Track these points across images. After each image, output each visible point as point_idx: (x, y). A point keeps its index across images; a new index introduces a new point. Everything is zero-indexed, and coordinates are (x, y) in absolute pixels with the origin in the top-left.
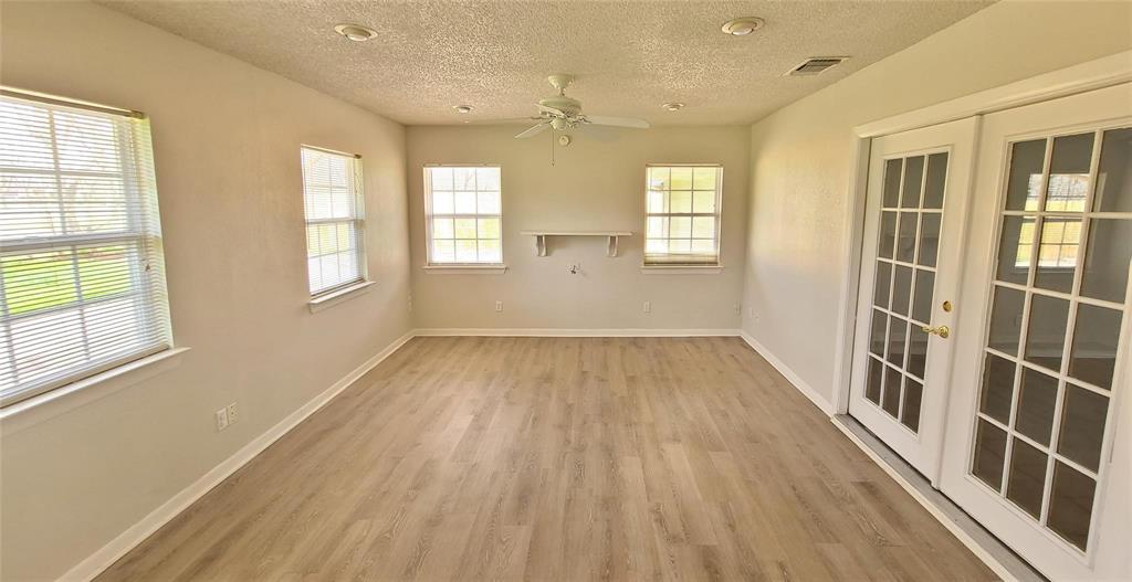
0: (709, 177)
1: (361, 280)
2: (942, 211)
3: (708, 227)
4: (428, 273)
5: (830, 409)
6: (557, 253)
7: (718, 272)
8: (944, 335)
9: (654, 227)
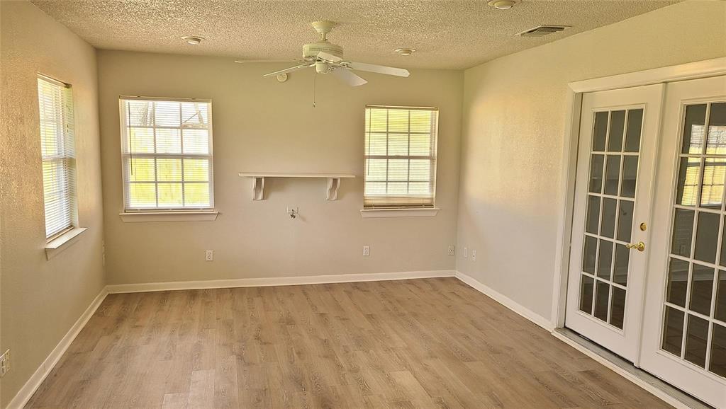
0: (425, 119)
1: (71, 227)
2: (639, 154)
3: (423, 170)
4: (124, 220)
5: (550, 325)
6: (274, 196)
7: (434, 214)
8: (641, 249)
9: (374, 170)
